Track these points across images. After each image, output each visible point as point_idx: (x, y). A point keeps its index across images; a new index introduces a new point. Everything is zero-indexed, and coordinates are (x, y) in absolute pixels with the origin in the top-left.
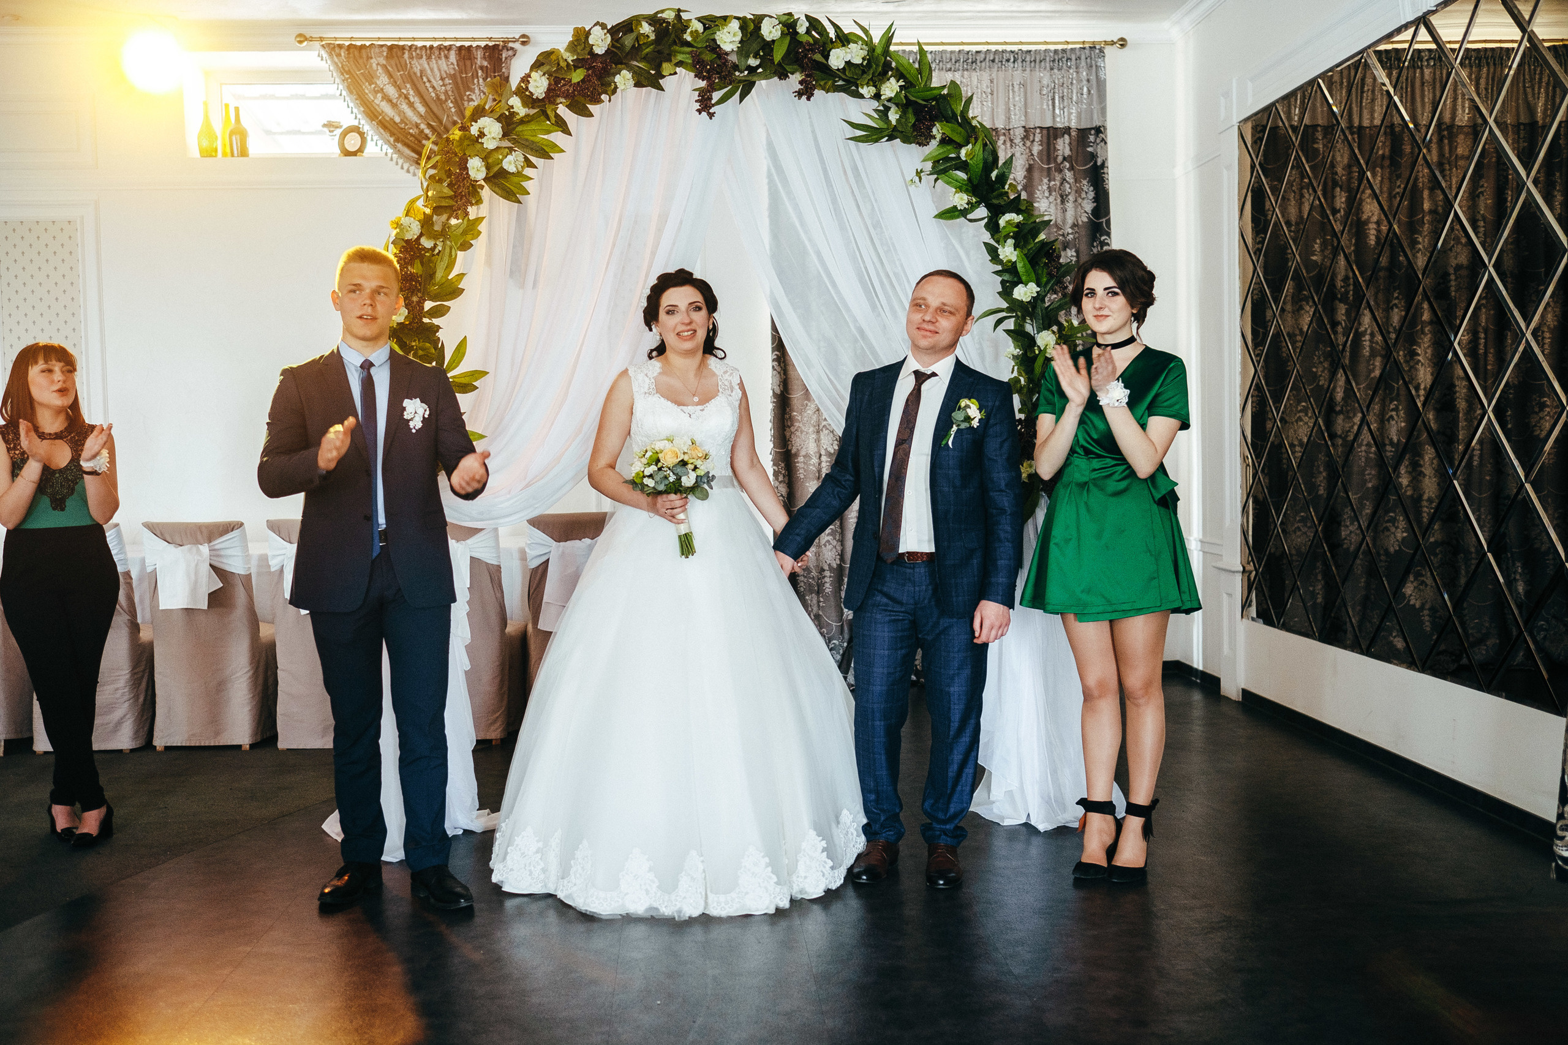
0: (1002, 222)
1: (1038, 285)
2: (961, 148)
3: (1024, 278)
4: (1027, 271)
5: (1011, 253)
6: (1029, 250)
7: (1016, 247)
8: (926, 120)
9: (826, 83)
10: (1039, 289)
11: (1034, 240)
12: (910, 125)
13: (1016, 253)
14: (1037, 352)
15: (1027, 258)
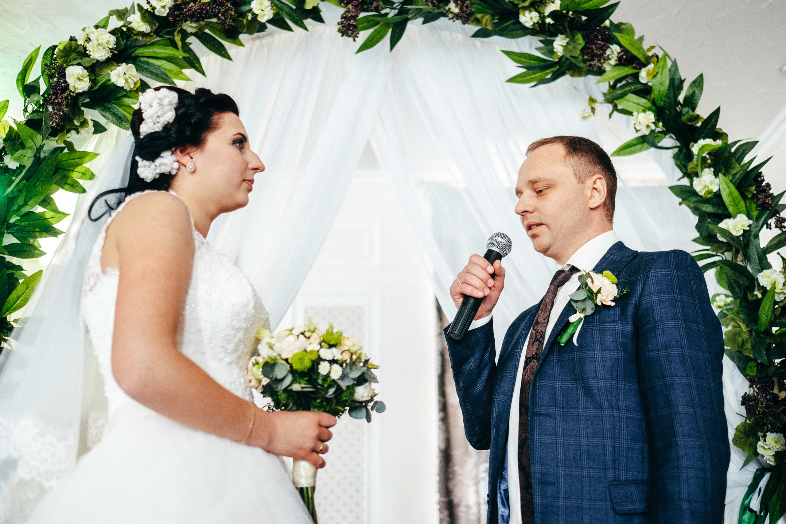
0: (695, 149)
1: (749, 217)
2: (640, 69)
3: (731, 209)
4: (734, 200)
5: (712, 182)
6: (734, 175)
7: (716, 175)
8: (598, 40)
9: (483, 17)
10: (751, 222)
11: (740, 164)
12: (580, 47)
13: (717, 180)
14: (760, 296)
15: (734, 184)
